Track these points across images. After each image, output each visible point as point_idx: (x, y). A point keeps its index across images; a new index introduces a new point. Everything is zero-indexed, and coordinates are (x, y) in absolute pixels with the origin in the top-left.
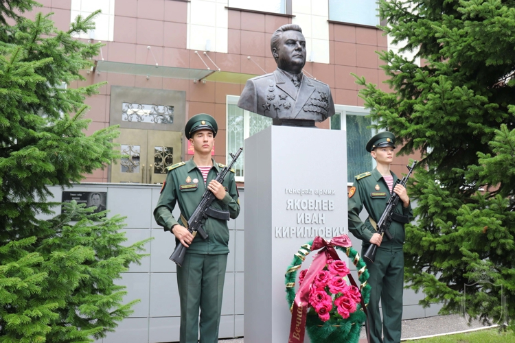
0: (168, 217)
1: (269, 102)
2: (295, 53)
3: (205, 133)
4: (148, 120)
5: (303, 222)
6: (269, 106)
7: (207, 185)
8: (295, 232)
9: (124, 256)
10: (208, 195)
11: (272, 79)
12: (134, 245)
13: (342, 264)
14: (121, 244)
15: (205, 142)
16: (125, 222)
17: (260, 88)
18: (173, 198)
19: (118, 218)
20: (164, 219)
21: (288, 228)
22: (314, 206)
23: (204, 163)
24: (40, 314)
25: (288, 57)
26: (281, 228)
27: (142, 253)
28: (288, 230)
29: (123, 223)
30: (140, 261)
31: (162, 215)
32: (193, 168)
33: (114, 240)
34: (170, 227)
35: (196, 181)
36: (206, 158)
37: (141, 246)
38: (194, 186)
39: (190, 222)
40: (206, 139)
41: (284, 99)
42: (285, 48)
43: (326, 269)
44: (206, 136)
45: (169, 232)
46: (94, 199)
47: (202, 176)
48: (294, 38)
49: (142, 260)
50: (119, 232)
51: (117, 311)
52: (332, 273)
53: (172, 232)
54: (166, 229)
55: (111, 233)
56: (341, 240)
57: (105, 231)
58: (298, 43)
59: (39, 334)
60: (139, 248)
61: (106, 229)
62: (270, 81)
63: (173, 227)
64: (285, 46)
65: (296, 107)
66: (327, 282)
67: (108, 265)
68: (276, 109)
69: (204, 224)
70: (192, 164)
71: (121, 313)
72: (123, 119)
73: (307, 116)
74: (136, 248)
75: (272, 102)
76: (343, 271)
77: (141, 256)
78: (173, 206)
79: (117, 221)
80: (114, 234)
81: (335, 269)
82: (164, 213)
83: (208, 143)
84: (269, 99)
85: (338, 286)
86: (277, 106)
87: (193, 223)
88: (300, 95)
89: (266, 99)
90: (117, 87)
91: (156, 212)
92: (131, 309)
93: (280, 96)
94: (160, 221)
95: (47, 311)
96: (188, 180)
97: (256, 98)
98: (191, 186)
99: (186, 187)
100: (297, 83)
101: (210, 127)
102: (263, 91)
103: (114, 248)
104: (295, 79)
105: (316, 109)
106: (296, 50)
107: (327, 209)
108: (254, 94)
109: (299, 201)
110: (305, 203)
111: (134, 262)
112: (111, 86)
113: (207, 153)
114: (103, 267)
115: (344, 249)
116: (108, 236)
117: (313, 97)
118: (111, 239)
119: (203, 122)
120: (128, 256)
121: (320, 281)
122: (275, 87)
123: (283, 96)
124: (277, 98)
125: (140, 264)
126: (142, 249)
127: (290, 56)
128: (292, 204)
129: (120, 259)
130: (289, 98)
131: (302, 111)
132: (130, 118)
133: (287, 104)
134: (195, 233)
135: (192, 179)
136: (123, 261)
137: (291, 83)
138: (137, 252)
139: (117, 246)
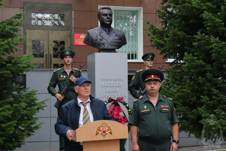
0: (53, 91)
1: (95, 41)
2: (106, 19)
3: (68, 57)
4: (48, 23)
5: (108, 91)
6: (96, 43)
7: (69, 78)
8: (105, 96)
9: (37, 106)
10: (69, 82)
11: (97, 31)
12: (41, 102)
13: (120, 108)
14: (36, 102)
15: (68, 60)
16: (37, 92)
17: (92, 35)
18: (55, 83)
19: (34, 91)
20: (52, 91)
21: (102, 94)
22: (113, 85)
23: (68, 69)
24: (11, 124)
25: (104, 22)
26: (99, 94)
27: (44, 105)
28: (102, 95)
29: (36, 93)
30: (43, 108)
31: (51, 90)
32: (64, 71)
33: (33, 100)
34: (54, 94)
35: (65, 77)
36: (69, 67)
37: (44, 102)
38: (64, 79)
39: (62, 92)
40: (68, 59)
41: (102, 40)
42: (103, 17)
43: (114, 110)
44: (68, 58)
45: (54, 96)
46: (19, 78)
47: (67, 74)
48: (106, 13)
49: (44, 108)
50: (35, 97)
51: (35, 127)
52: (116, 111)
53: (55, 96)
54: (53, 95)
55: (31, 97)
56: (120, 99)
57: (29, 96)
58: (108, 15)
59: (11, 130)
60: (43, 103)
61: (29, 95)
62: (97, 32)
63: (55, 94)
64: (103, 16)
65: (107, 44)
66: (113, 114)
67: (31, 109)
68: (99, 45)
69: (68, 93)
70: (63, 70)
71: (36, 127)
72: (32, 24)
73: (111, 47)
74: (42, 103)
75: (97, 41)
76: (120, 111)
77: (44, 106)
78: (55, 86)
79: (34, 92)
80: (32, 98)
81: (117, 110)
82: (52, 89)
83: (69, 61)
84: (95, 40)
85: (117, 116)
86: (98, 43)
87: (63, 92)
88: (109, 38)
89: (94, 40)
90: (28, 2)
91: (49, 89)
92: (40, 126)
93: (100, 39)
94: (50, 92)
95: (13, 123)
96: (62, 76)
97: (90, 39)
98: (63, 79)
99: (61, 79)
100: (108, 33)
101: (70, 54)
102: (93, 37)
103: (33, 103)
104: (107, 30)
105: (115, 44)
106: (107, 18)
107: (119, 86)
108: (90, 38)
109: (107, 83)
110: (109, 84)
111: (41, 109)
112: (24, 2)
113: (69, 65)
114: (29, 110)
115: (122, 102)
116: (30, 98)
117: (115, 38)
118: (32, 100)
119: (67, 52)
120: (38, 106)
121: (111, 114)
122: (98, 35)
123: (101, 39)
124: (99, 40)
125: (44, 110)
126: (44, 104)
127: (105, 21)
128: (104, 85)
129: (36, 107)
130: (104, 40)
131: (109, 45)
132: (36, 23)
133: (103, 42)
134: (64, 96)
135: (63, 76)
136: (37, 108)
137: (105, 32)
138: (42, 105)
139: (34, 103)
